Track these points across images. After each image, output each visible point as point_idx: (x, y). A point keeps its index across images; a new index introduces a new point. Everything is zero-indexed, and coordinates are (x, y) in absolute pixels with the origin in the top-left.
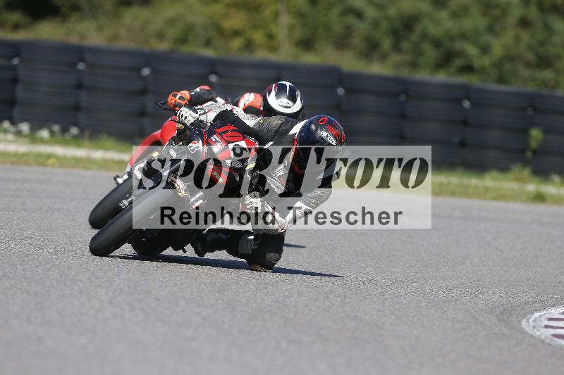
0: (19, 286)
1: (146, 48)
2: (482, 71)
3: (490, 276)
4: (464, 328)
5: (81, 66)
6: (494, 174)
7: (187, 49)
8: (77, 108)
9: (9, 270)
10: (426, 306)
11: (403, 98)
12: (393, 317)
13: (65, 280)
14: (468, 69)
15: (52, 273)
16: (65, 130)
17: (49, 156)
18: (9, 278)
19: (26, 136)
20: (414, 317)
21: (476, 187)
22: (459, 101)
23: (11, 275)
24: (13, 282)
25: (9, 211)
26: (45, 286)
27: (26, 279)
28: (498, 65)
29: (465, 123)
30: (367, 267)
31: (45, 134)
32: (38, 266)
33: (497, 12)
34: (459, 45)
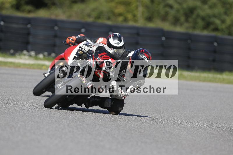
0: (30, 119)
1: (83, 21)
2: (222, 30)
3: (225, 115)
4: (214, 137)
5: (56, 28)
6: (227, 73)
7: (100, 21)
8: (54, 45)
9: (26, 113)
10: (199, 128)
11: (189, 41)
12: (185, 132)
13: (49, 116)
14: (216, 29)
15: (44, 113)
16: (49, 54)
17: (43, 65)
18: (26, 116)
19: (33, 57)
20: (194, 132)
21: (220, 78)
22: (212, 43)
23: (27, 115)
24: (27, 117)
25: (26, 88)
26: (41, 119)
27: (33, 116)
28: (229, 28)
29: (215, 52)
30: (174, 111)
31: (41, 56)
32: (38, 111)
33: (228, 6)
34: (213, 20)
